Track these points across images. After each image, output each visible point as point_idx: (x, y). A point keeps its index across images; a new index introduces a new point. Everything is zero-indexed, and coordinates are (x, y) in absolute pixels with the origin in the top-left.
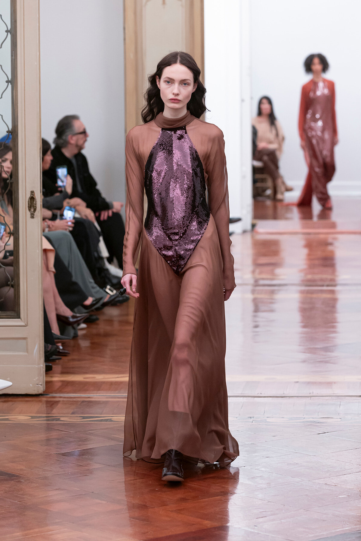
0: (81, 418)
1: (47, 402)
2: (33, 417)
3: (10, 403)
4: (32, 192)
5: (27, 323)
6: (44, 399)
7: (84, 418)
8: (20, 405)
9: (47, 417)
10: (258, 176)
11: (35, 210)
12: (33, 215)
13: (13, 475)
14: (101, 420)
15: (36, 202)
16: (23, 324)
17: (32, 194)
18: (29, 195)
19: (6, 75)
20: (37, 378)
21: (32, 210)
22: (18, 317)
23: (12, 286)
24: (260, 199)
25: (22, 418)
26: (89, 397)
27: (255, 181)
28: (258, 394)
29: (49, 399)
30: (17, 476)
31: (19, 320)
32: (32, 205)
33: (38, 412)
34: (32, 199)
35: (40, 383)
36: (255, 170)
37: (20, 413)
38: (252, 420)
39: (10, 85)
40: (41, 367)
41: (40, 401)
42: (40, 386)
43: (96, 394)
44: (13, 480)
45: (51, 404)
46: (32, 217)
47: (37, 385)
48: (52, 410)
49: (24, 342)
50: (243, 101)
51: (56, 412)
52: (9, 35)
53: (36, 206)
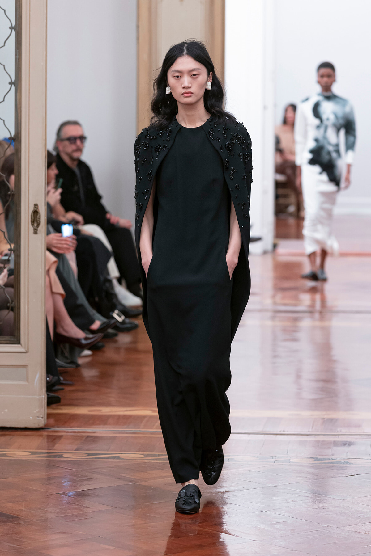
0: (87, 455)
1: (48, 437)
2: (33, 453)
3: (8, 438)
4: (36, 205)
5: (28, 349)
6: (45, 433)
7: (89, 454)
8: (19, 439)
9: (48, 453)
10: (281, 191)
11: (38, 225)
12: (36, 231)
13: (12, 517)
14: (108, 458)
15: (40, 216)
16: (23, 350)
17: (36, 208)
18: (32, 209)
19: (9, 76)
20: (37, 410)
21: (36, 225)
22: (18, 342)
23: (12, 309)
24: (282, 216)
25: (21, 454)
26: (94, 432)
27: (277, 197)
28: (281, 431)
29: (51, 434)
30: (16, 517)
31: (19, 345)
32: (35, 219)
33: (38, 448)
34: (36, 212)
35: (41, 416)
36: (278, 185)
37: (19, 448)
38: (273, 460)
39: (13, 87)
40: (42, 398)
41: (41, 436)
42: (41, 418)
43: (102, 428)
44: (11, 522)
45: (54, 439)
46: (35, 232)
47: (38, 418)
48: (54, 446)
49: (24, 370)
50: (265, 108)
51: (59, 447)
52: (14, 32)
53: (39, 221)
